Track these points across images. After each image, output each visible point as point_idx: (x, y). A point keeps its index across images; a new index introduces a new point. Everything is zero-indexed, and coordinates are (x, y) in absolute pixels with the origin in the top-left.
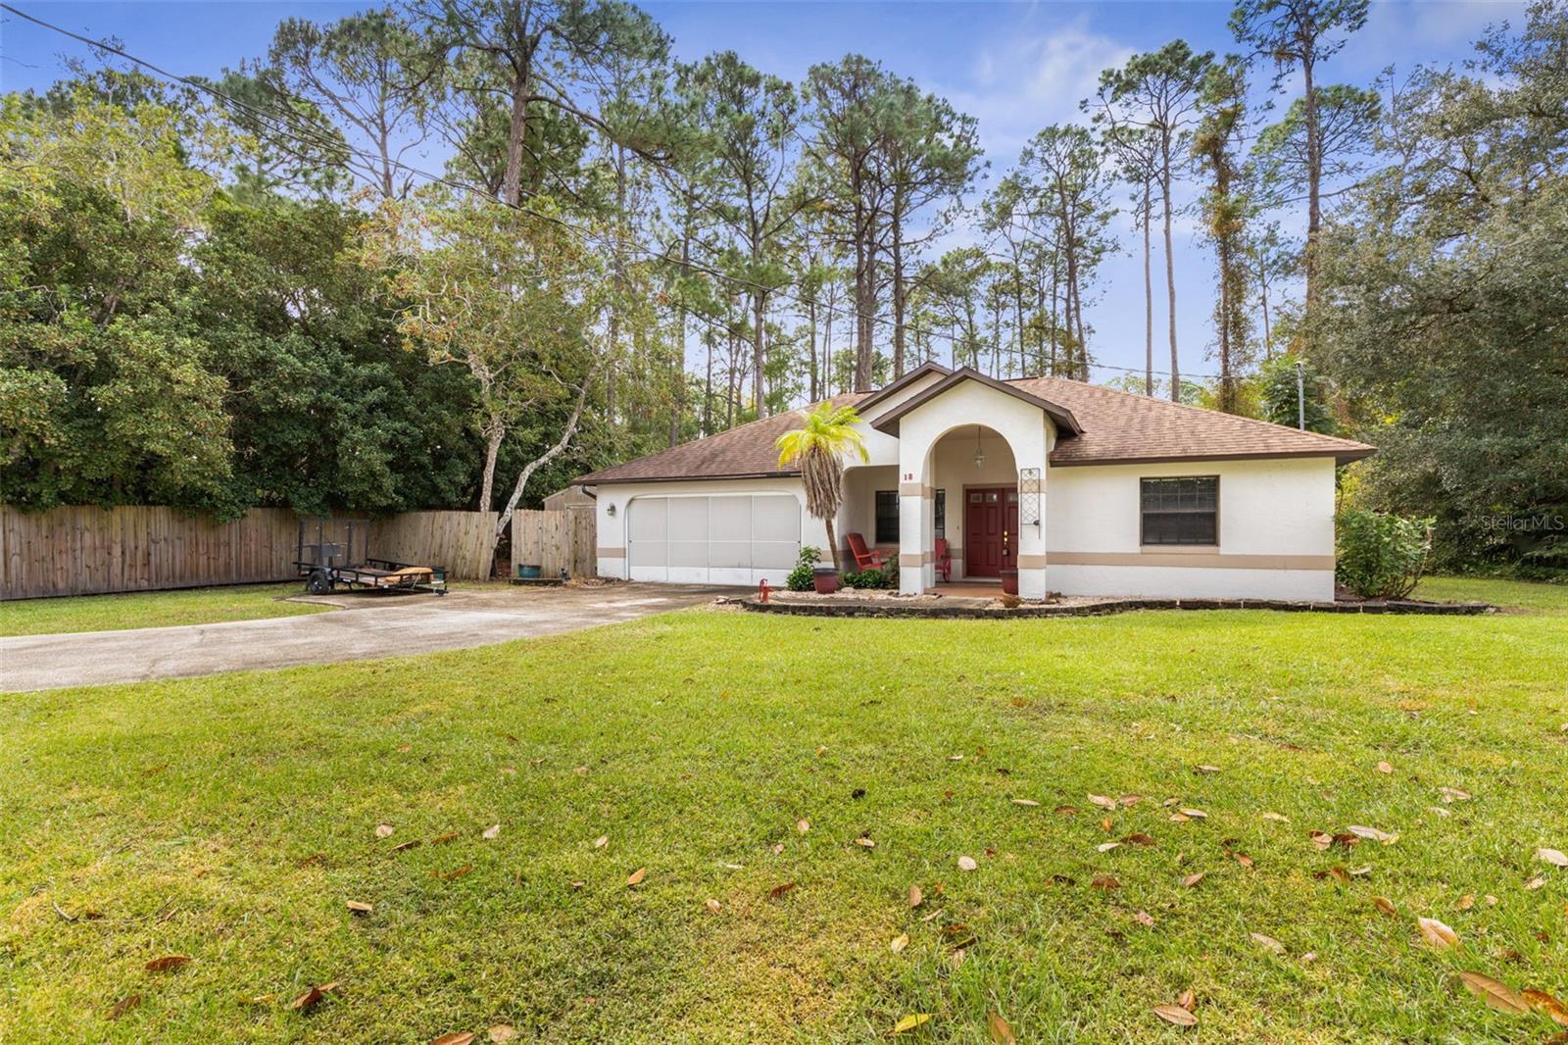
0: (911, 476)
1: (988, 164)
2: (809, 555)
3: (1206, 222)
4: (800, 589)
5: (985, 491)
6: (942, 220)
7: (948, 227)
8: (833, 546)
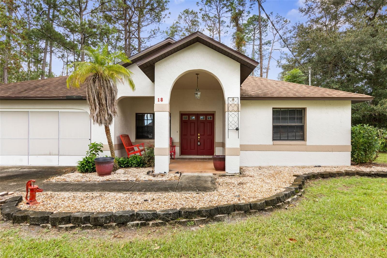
0: (162, 100)
1: (170, 13)
2: (96, 148)
3: (234, 43)
4: (87, 171)
5: (189, 115)
6: (153, 33)
7: (154, 36)
8: (110, 143)
